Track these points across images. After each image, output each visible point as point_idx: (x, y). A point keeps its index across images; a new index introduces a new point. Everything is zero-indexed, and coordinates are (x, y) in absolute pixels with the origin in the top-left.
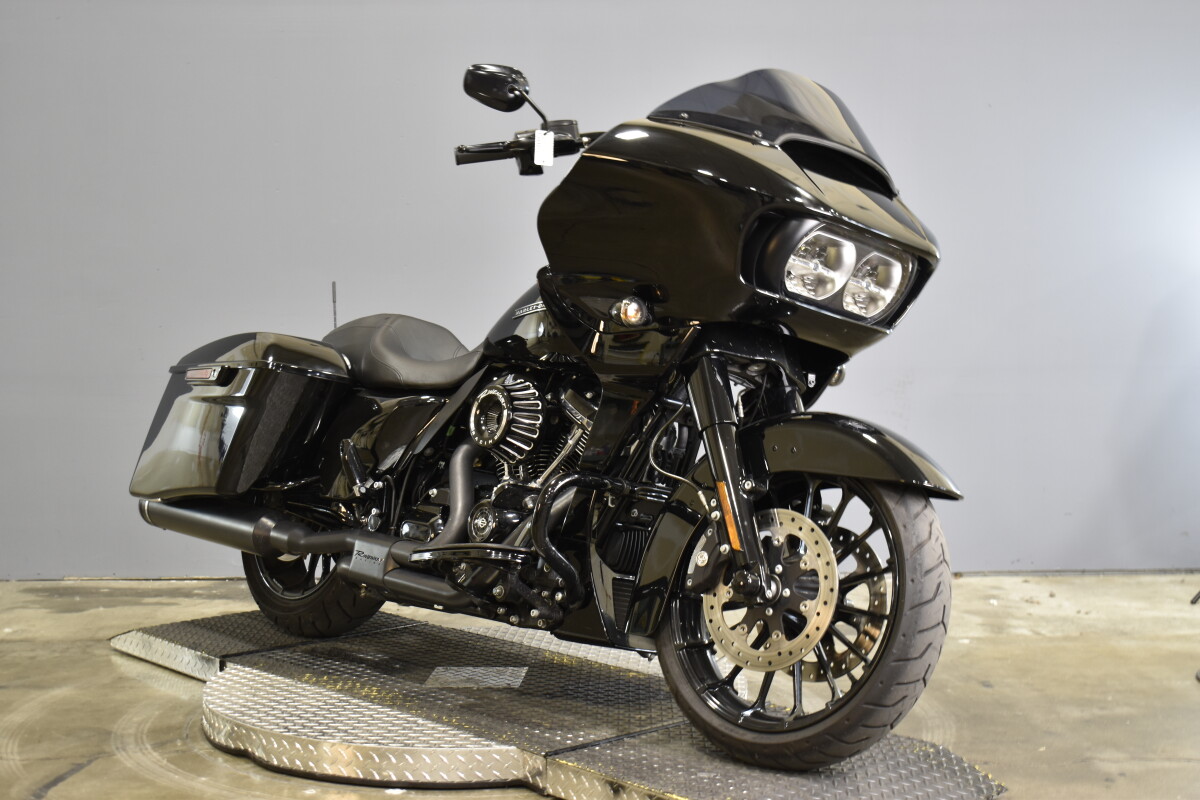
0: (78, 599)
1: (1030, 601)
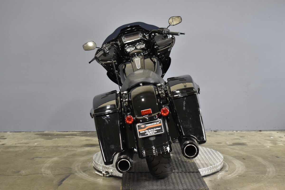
0: (50, 136)
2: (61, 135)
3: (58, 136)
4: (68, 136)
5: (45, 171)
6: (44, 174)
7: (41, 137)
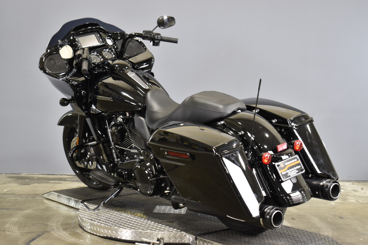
0: (27, 180)
1: (355, 191)
2: (44, 180)
3: (39, 180)
4: (54, 180)
5: (10, 228)
6: (8, 231)
7: (14, 181)
